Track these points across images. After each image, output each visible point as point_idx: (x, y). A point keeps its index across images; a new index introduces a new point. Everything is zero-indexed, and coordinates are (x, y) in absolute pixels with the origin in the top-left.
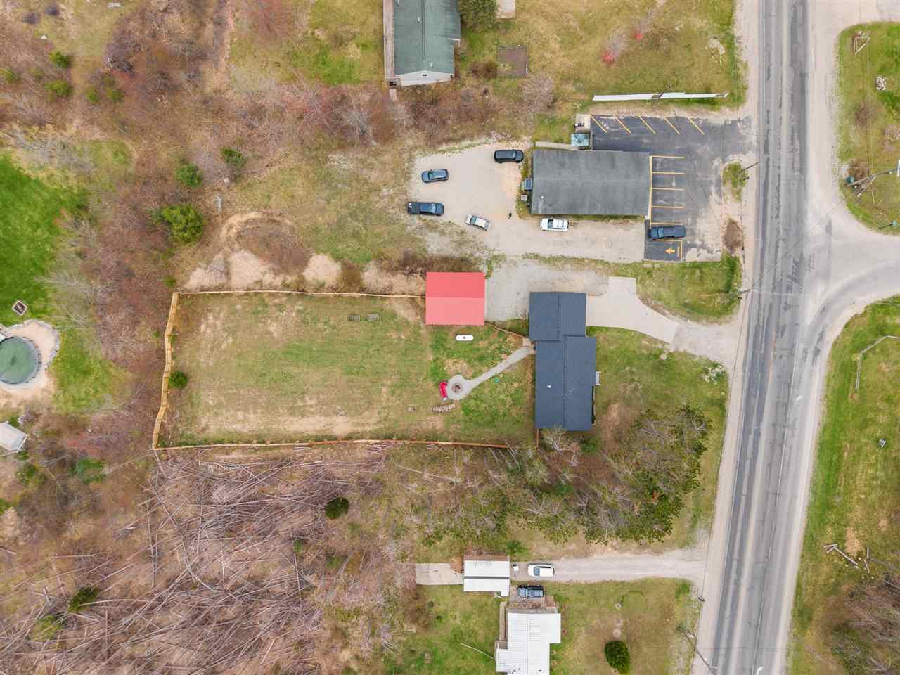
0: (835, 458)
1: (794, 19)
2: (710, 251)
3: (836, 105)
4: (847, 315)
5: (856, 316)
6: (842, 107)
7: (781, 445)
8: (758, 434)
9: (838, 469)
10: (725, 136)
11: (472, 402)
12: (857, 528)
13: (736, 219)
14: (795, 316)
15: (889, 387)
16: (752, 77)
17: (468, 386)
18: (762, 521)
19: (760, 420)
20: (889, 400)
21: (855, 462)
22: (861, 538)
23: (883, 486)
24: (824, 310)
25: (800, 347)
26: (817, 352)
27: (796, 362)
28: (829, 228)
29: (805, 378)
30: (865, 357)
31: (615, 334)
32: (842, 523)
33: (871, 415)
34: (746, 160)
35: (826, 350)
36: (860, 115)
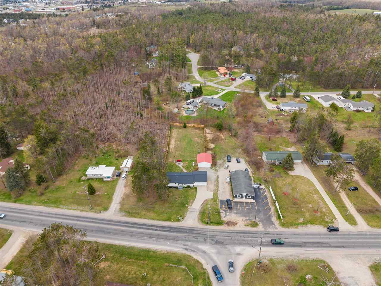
0: (141, 258)
1: (322, 243)
2: (224, 217)
3: (292, 258)
4: (202, 261)
5: (202, 265)
6: (293, 261)
7: (150, 237)
8: (156, 230)
9: (136, 259)
10: (268, 221)
11: (175, 166)
12: (109, 266)
13: (238, 225)
14: (201, 242)
15: (169, 281)
16: (292, 230)
17: (180, 166)
18: (122, 231)
19: (161, 231)
20: (164, 280)
21: (139, 266)
22: (104, 268)
23: (124, 277)
24: (204, 252)
25: (189, 244)
26: (187, 249)
27: (183, 242)
28: (239, 254)
29: (176, 245)
30: (184, 270)
31: (195, 193)
32: (113, 260)
33: (158, 272)
34: (260, 228)
35: (187, 253)
36: (291, 268)
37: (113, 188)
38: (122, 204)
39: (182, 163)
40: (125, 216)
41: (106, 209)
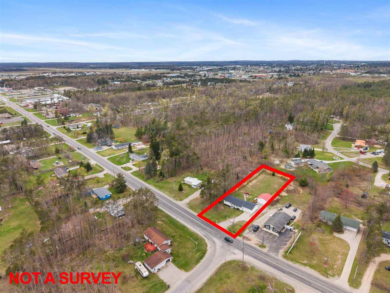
0: (179, 228)
1: (305, 281)
2: (246, 234)
3: (270, 274)
4: (209, 245)
5: (207, 246)
6: (268, 276)
7: (191, 222)
8: (197, 220)
9: (176, 228)
10: (275, 250)
12: (162, 224)
13: (251, 241)
14: (218, 237)
15: (184, 244)
16: (290, 263)
17: (245, 197)
18: (180, 213)
19: (200, 222)
20: (181, 243)
21: (175, 231)
22: (159, 224)
23: (164, 232)
24: (214, 242)
25: (209, 235)
26: (205, 236)
27: (206, 232)
28: (234, 254)
29: (201, 231)
30: (195, 244)
31: (239, 214)
32: (166, 223)
33: (181, 238)
34: (265, 250)
35: (204, 238)
36: (262, 278)
37: (193, 193)
38: (191, 201)
39: (248, 196)
40: (188, 207)
41: (181, 200)
